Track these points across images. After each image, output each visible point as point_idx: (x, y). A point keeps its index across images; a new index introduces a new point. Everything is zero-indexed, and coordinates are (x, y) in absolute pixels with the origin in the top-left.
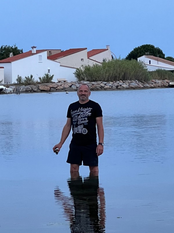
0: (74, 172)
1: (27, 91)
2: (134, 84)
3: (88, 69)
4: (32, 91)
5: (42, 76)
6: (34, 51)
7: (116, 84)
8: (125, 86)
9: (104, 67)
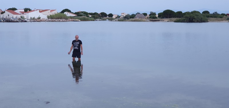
0: (74, 60)
1: (33, 21)
2: (64, 20)
3: (51, 15)
4: (35, 21)
5: (38, 17)
6: (35, 10)
7: (59, 20)
8: (61, 20)
9: (55, 15)
